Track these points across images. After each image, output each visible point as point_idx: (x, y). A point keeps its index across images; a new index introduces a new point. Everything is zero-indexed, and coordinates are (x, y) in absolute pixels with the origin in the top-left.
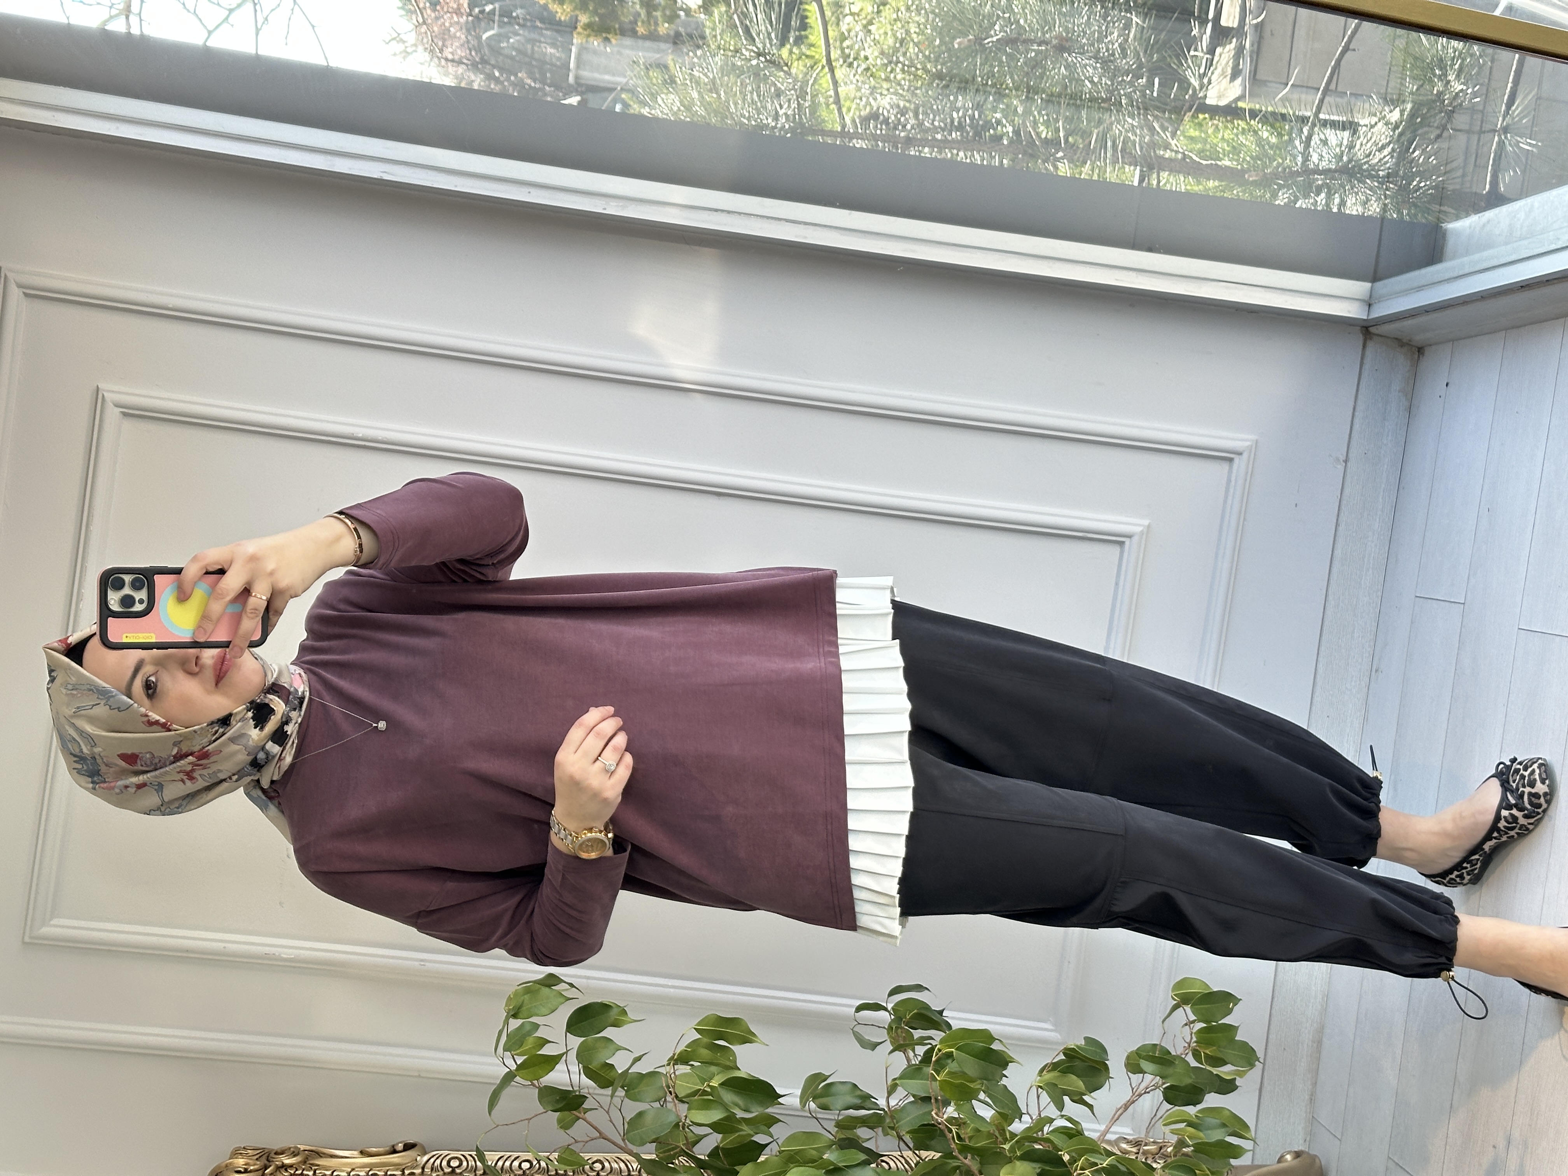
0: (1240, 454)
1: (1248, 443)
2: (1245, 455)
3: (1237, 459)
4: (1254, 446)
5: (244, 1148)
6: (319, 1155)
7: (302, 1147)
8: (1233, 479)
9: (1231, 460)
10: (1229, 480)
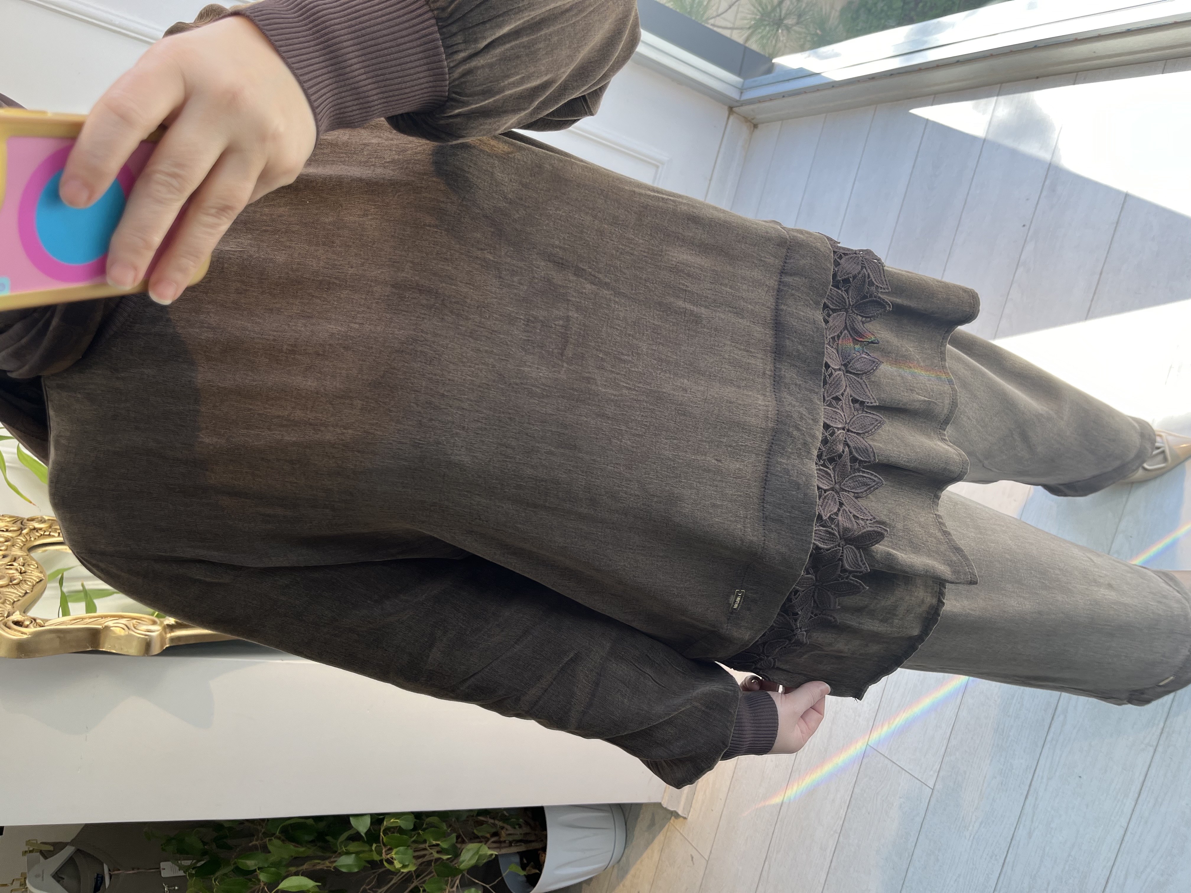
0: (663, 164)
1: (667, 159)
2: (665, 166)
3: (661, 167)
4: (669, 162)
9: (658, 167)
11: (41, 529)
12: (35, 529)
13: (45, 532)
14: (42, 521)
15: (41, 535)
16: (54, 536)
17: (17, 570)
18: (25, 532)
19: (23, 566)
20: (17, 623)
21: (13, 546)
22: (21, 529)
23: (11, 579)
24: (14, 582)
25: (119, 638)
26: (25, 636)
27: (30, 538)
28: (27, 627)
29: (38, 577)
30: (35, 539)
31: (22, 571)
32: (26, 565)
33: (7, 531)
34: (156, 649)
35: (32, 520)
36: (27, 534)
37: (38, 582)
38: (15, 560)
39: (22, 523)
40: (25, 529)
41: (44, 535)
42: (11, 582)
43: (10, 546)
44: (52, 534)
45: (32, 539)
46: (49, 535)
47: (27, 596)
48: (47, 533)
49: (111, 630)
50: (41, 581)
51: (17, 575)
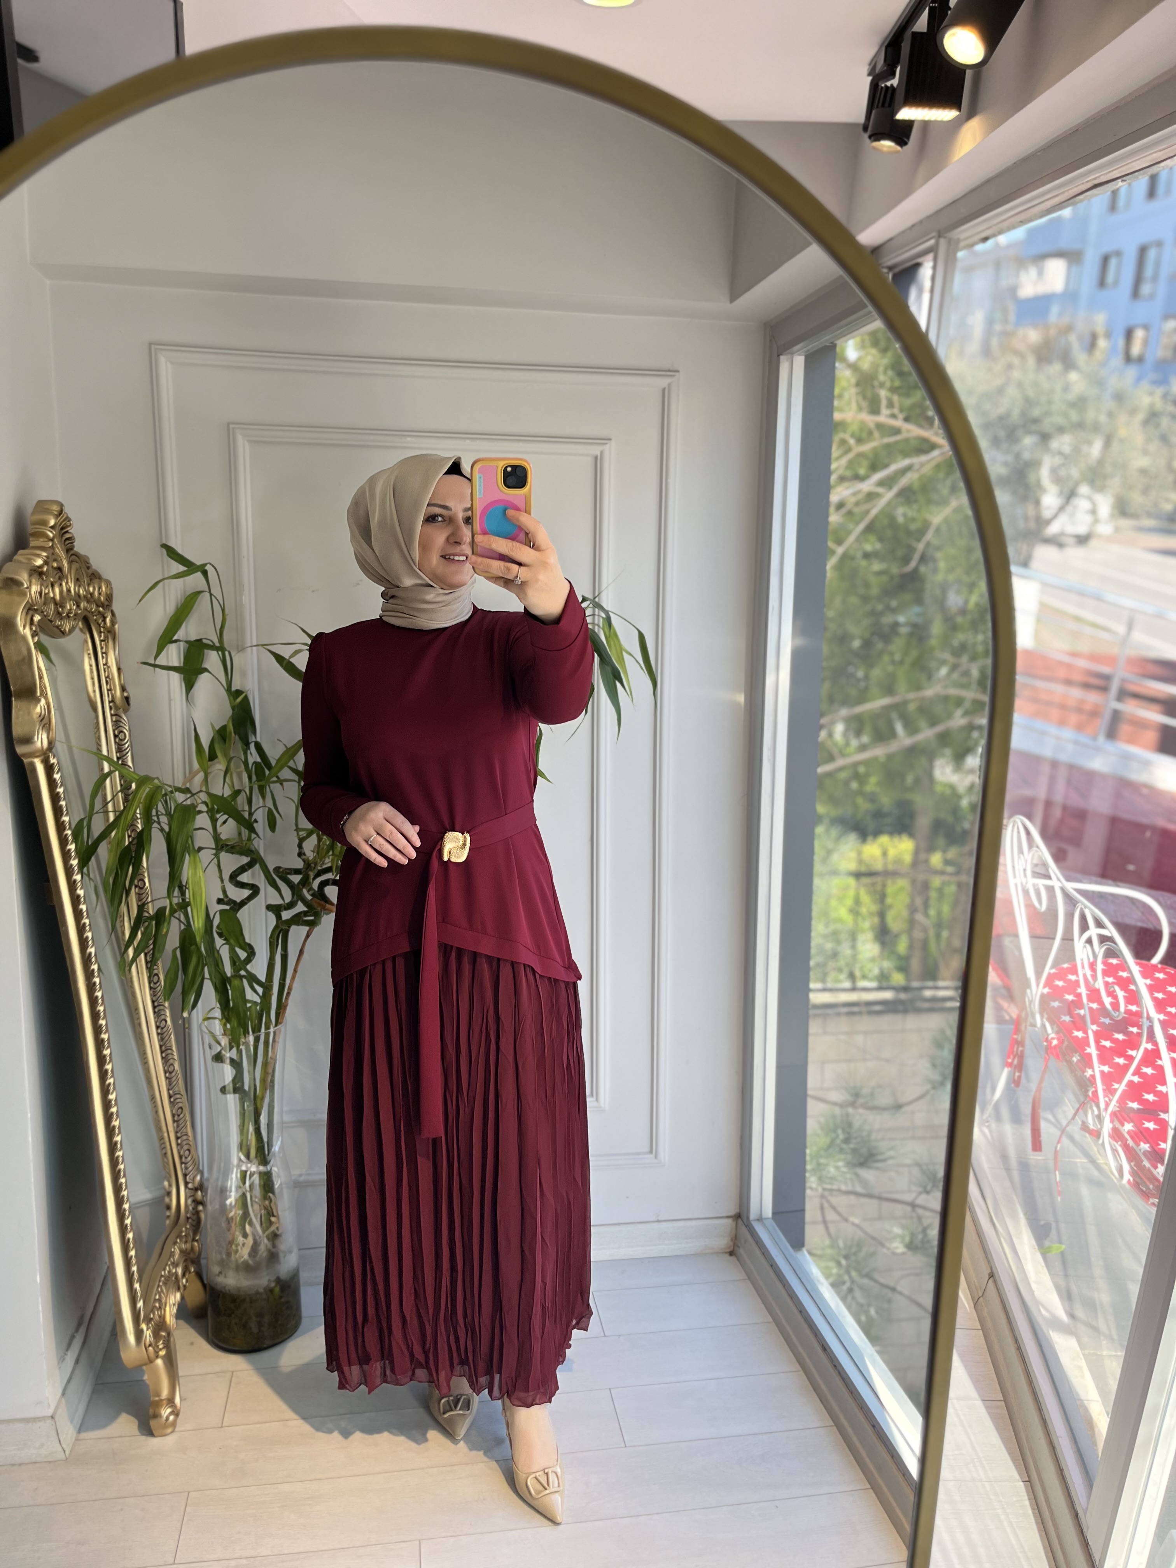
0: (656, 1157)
1: (662, 1160)
2: (656, 1161)
3: (652, 1155)
4: (661, 1165)
5: (111, 588)
6: (114, 639)
7: (116, 626)
8: (640, 1156)
9: (651, 1152)
10: (639, 1153)
11: (105, 623)
12: (104, 618)
13: (104, 628)
14: (113, 623)
15: (99, 625)
16: (100, 636)
17: (71, 609)
18: (101, 609)
19: (75, 615)
20: (32, 620)
21: (88, 601)
22: (103, 607)
23: (63, 607)
24: (60, 610)
25: (29, 713)
26: (21, 629)
27: (96, 616)
28: (31, 629)
29: (65, 630)
30: (96, 620)
31: (70, 615)
32: (75, 617)
33: (100, 594)
34: (20, 750)
35: (113, 614)
36: (99, 612)
37: (61, 631)
38: (78, 606)
39: (107, 606)
40: (104, 609)
41: (100, 627)
42: (60, 607)
43: (87, 599)
44: (103, 635)
45: (95, 617)
46: (101, 632)
47: (49, 623)
48: (102, 629)
49: (36, 706)
50: (63, 633)
51: (66, 611)
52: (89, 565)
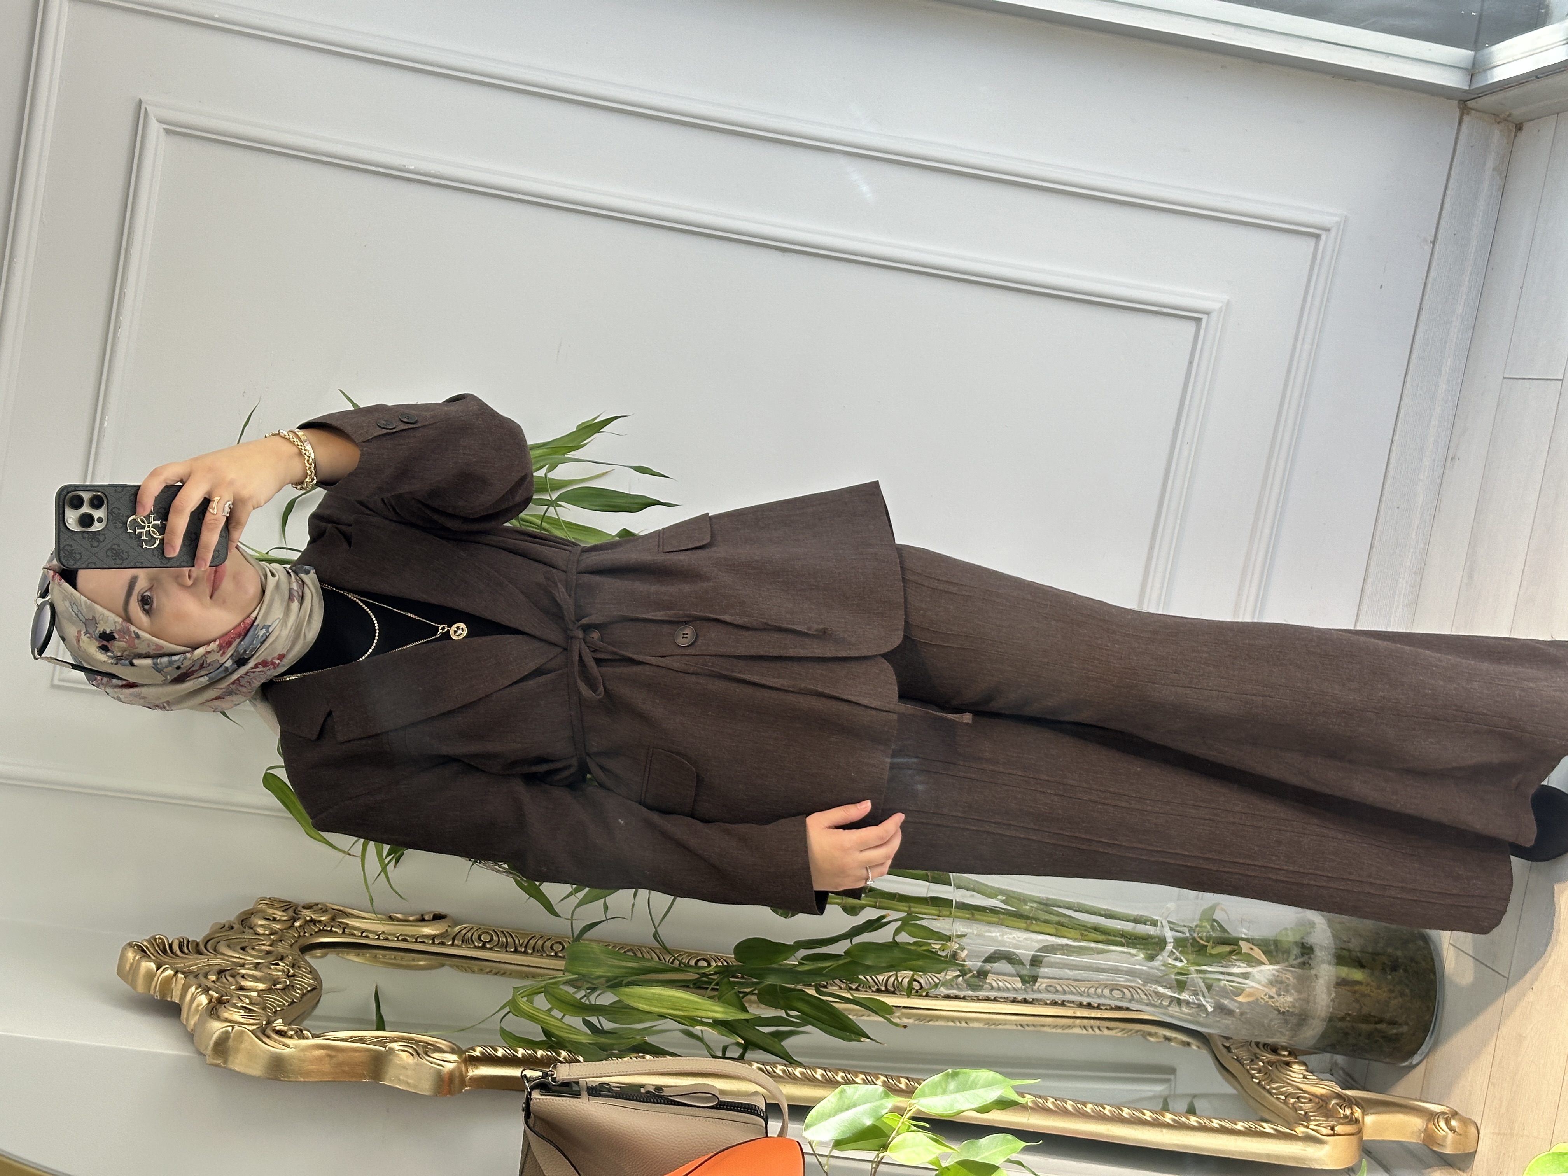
0: (1328, 230)
1: (1337, 219)
2: (1333, 232)
3: (1323, 237)
4: (1342, 225)
8: (1319, 256)
9: (1317, 237)
10: (1314, 258)
11: (319, 921)
12: (314, 921)
14: (322, 909)
18: (297, 923)
19: (293, 967)
20: (280, 1032)
21: (281, 940)
22: (295, 920)
23: (277, 981)
24: (279, 986)
26: (290, 1050)
27: (305, 933)
28: (292, 1037)
29: (309, 985)
31: (290, 974)
33: (275, 919)
36: (301, 926)
37: (309, 991)
38: (282, 959)
42: (275, 985)
43: (276, 940)
47: (292, 1007)
50: (313, 989)
51: (284, 978)
52: (227, 926)
